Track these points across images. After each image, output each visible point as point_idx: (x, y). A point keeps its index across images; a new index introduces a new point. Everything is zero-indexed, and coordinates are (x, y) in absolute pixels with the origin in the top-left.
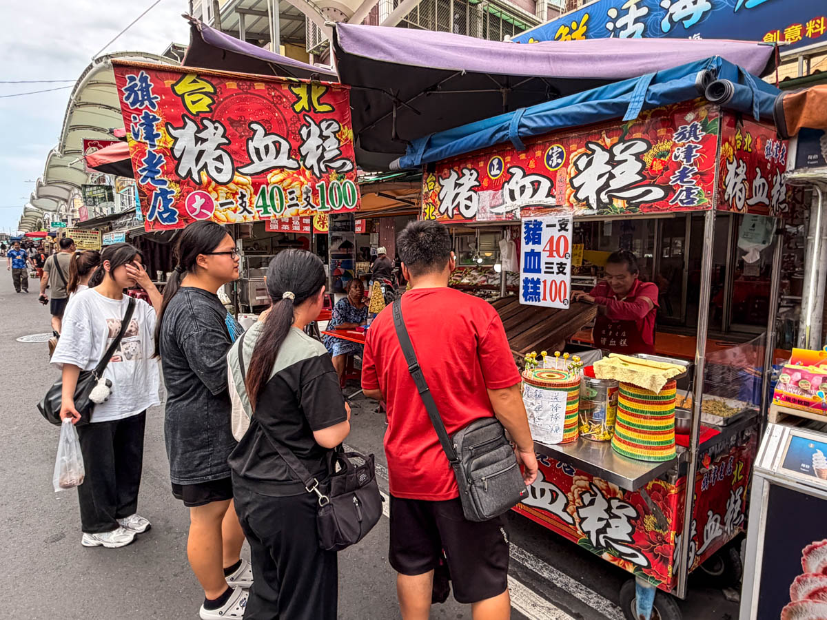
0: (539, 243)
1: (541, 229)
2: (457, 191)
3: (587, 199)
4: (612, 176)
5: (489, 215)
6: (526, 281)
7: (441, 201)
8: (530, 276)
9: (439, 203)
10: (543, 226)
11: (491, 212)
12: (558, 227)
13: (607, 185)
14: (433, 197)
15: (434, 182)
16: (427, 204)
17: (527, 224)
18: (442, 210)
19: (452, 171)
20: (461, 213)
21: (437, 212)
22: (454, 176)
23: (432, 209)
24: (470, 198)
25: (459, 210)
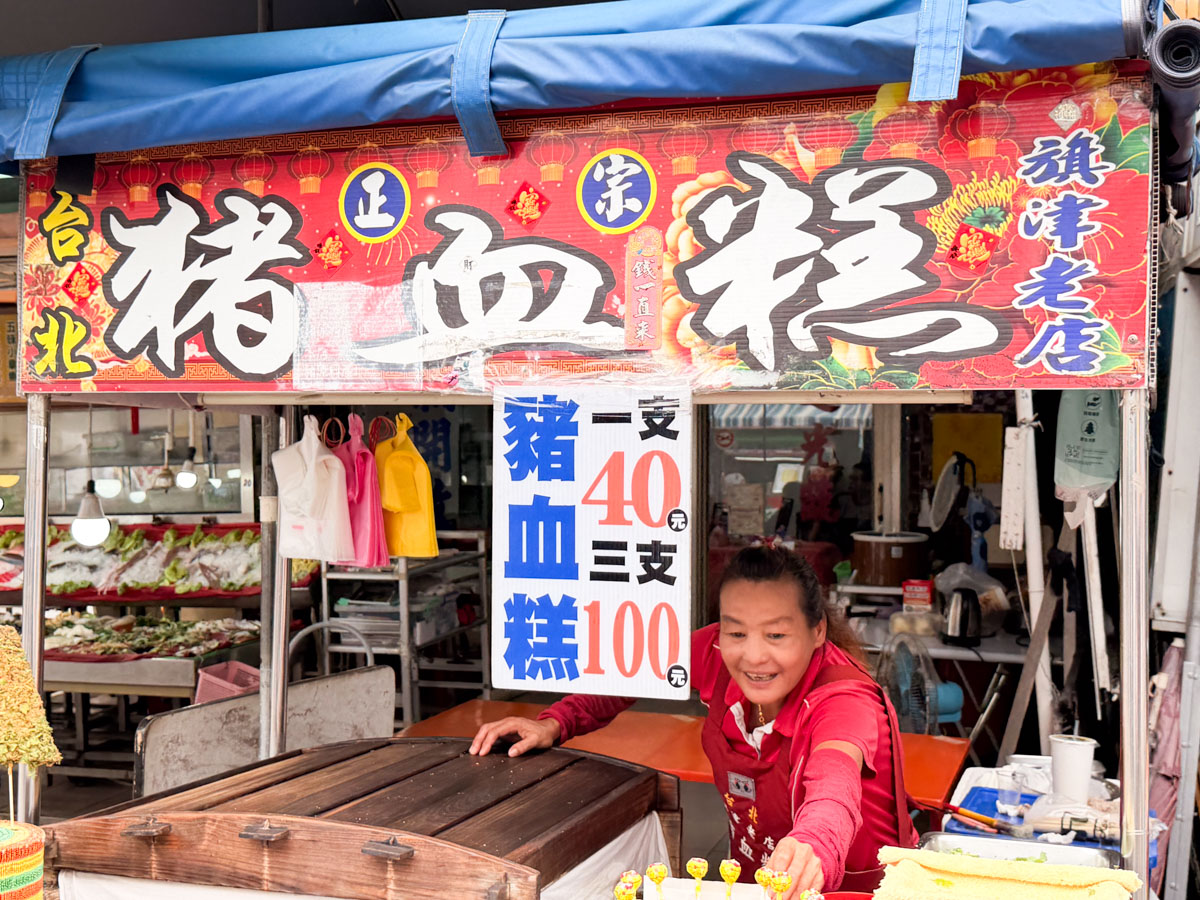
0: (567, 474)
1: (573, 429)
2: (197, 272)
3: (740, 337)
4: (825, 270)
5: (349, 372)
6: (518, 607)
7: (122, 308)
8: (534, 589)
9: (109, 313)
10: (582, 418)
11: (360, 360)
12: (639, 424)
13: (807, 295)
14: (80, 287)
15: (83, 230)
16: (44, 312)
17: (515, 411)
18: (127, 338)
19: (171, 199)
20: (220, 359)
21: (98, 345)
22: (181, 217)
23: (74, 334)
24: (262, 305)
25: (209, 343)
